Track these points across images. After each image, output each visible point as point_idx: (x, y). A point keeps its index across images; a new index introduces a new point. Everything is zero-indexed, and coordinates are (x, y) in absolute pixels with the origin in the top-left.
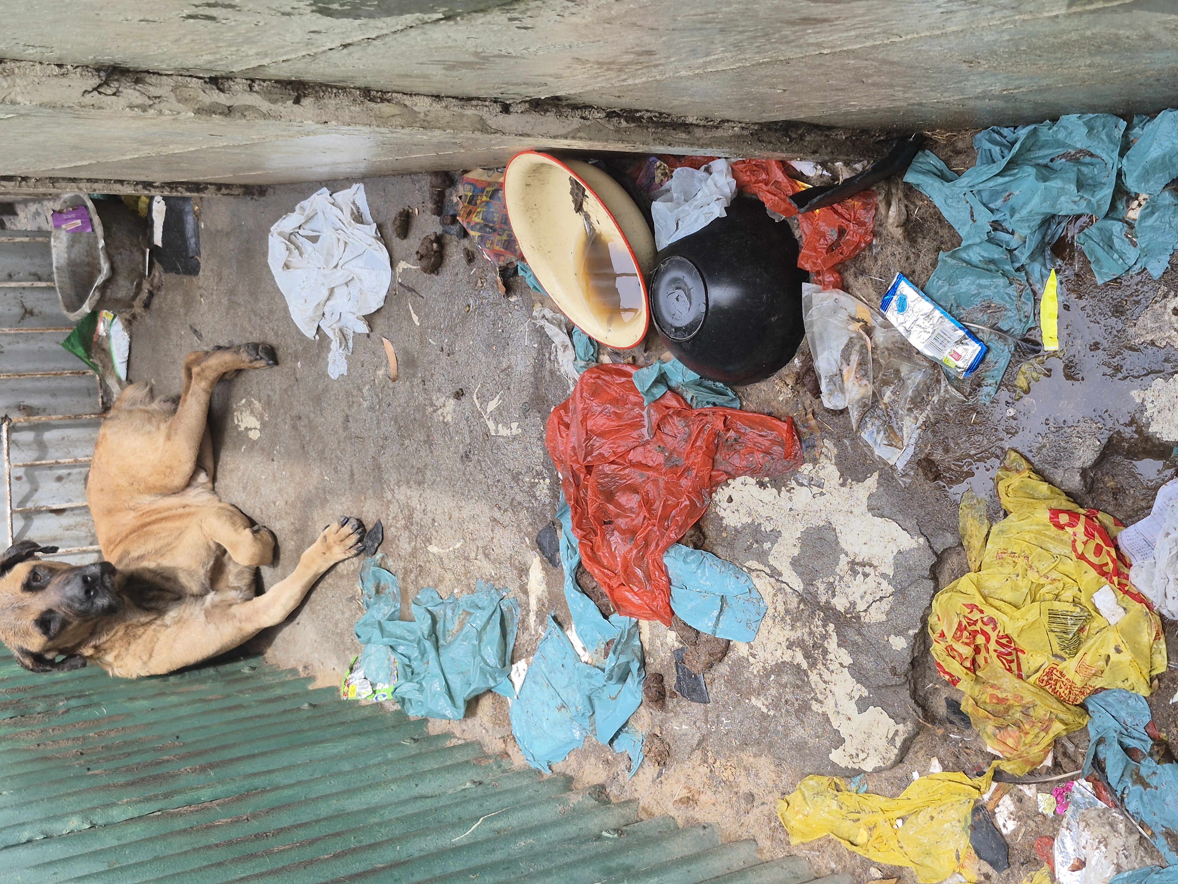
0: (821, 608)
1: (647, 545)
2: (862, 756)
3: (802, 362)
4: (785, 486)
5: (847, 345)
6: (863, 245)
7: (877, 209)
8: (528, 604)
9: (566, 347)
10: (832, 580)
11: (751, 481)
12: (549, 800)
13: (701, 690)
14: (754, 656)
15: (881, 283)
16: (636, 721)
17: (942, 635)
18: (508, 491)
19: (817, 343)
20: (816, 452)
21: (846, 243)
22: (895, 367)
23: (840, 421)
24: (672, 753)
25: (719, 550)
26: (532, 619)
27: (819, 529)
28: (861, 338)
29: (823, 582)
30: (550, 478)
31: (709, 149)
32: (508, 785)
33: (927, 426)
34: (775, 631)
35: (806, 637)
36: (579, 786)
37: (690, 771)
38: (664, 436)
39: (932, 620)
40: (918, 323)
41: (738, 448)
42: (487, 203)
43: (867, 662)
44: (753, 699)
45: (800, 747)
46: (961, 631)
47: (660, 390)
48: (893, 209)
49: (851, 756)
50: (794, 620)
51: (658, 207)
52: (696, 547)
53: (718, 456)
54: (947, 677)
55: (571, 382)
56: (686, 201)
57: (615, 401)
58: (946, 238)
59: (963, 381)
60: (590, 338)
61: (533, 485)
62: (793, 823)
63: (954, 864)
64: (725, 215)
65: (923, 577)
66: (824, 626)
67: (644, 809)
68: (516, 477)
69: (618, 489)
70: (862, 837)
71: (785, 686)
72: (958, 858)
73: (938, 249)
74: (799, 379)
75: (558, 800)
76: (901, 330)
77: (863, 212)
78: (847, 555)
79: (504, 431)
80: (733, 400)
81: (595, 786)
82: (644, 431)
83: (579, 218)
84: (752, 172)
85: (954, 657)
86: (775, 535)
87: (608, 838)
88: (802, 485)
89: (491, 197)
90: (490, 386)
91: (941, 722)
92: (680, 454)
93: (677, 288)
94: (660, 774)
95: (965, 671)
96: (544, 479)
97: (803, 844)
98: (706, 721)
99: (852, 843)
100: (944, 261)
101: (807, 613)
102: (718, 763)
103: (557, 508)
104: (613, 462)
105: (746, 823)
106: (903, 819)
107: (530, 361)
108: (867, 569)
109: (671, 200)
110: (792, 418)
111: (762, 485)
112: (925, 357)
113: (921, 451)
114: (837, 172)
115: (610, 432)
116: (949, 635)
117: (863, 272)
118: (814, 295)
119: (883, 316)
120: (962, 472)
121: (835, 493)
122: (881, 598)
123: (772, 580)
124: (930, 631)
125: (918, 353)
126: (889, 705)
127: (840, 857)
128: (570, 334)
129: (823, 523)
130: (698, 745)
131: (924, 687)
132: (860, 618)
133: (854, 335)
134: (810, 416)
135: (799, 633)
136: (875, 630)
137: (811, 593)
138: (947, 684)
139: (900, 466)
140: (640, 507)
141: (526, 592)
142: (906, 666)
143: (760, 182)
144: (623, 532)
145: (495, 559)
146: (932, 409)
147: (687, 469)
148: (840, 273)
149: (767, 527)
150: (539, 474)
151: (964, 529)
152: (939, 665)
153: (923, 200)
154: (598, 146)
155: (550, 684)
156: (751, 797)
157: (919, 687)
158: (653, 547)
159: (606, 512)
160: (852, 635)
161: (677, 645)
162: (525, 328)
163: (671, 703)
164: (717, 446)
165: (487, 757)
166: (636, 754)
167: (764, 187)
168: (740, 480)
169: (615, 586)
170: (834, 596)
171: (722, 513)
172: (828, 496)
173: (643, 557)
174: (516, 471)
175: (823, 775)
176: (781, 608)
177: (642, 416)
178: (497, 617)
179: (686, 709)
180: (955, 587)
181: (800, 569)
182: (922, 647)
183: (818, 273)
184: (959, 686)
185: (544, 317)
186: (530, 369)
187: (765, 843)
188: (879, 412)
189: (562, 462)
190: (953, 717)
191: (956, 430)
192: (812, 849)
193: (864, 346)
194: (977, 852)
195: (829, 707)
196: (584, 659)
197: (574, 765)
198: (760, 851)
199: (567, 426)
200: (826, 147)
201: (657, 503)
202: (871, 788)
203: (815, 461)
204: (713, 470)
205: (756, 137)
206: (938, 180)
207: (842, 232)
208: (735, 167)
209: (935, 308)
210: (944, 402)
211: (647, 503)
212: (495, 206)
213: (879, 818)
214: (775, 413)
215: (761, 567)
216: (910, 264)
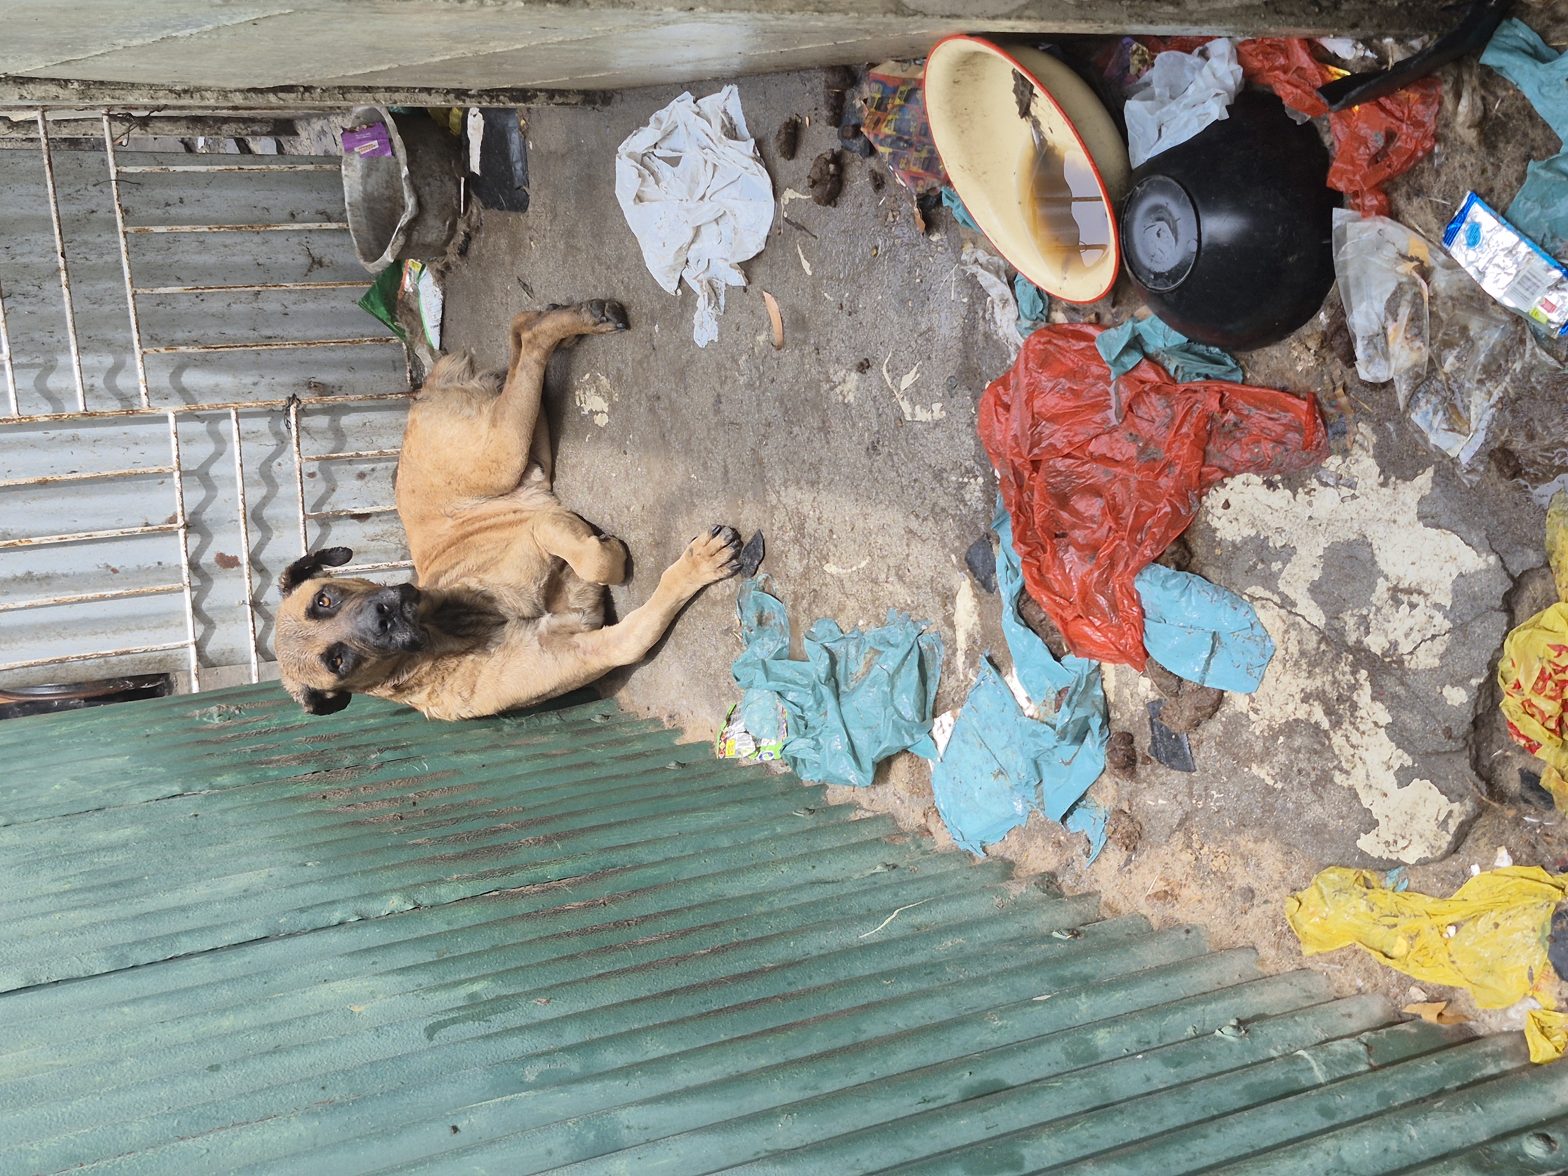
0: (1349, 650)
1: (1112, 566)
2: (1402, 843)
3: (1331, 317)
4: (1303, 486)
5: (1394, 293)
6: (1420, 154)
7: (1441, 103)
8: (955, 641)
9: (1005, 302)
10: (1365, 612)
11: (1256, 480)
12: (983, 890)
13: (1185, 754)
14: (1256, 711)
15: (1444, 206)
16: (1097, 792)
17: (1518, 686)
18: (929, 494)
19: (1352, 291)
20: (1347, 441)
21: (1398, 152)
22: (1462, 322)
23: (1382, 397)
24: (1144, 836)
25: (1210, 572)
26: (960, 659)
27: (1349, 544)
28: (1415, 283)
29: (1353, 615)
30: (984, 476)
31: (1206, 27)
32: (931, 870)
33: (1506, 404)
34: (1286, 679)
35: (1328, 688)
36: (1020, 873)
37: (1168, 859)
38: (1137, 420)
39: (1504, 666)
40: (1495, 261)
41: (1238, 435)
42: (901, 108)
43: (1412, 721)
44: (1254, 766)
45: (1318, 830)
46: (1545, 681)
47: (1135, 358)
48: (1464, 103)
49: (1387, 843)
50: (1312, 664)
51: (1133, 108)
52: (1179, 568)
53: (1210, 447)
54: (1522, 742)
55: (1012, 349)
56: (1172, 98)
57: (1072, 374)
58: (1539, 141)
59: (1558, 341)
60: (1038, 289)
61: (962, 486)
62: (1306, 928)
63: (1526, 986)
64: (1226, 116)
65: (1493, 608)
66: (1354, 673)
67: (1107, 905)
68: (938, 475)
69: (1074, 491)
70: (1399, 947)
71: (1298, 751)
72: (1531, 977)
73: (1527, 158)
74: (1326, 341)
75: (993, 890)
76: (1471, 271)
77: (1421, 107)
78: (1387, 578)
79: (922, 415)
80: (1233, 370)
81: (1042, 875)
82: (1111, 413)
83: (1025, 126)
84: (1266, 55)
85: (1533, 716)
86: (1287, 553)
87: (1059, 940)
88: (1326, 485)
89: (907, 100)
90: (905, 355)
91: (1513, 801)
92: (1158, 445)
93: (1159, 219)
94: (1129, 861)
95: (1548, 733)
96: (976, 477)
97: (1319, 954)
98: (1191, 795)
99: (1386, 956)
100: (1536, 175)
101: (1329, 656)
102: (1206, 849)
103: (993, 517)
104: (1068, 456)
105: (1243, 926)
106: (1457, 926)
107: (958, 322)
108: (1415, 598)
109: (1152, 97)
110: (1314, 394)
111: (1271, 485)
112: (1505, 309)
113: (1495, 438)
114: (1385, 53)
115: (1064, 414)
116: (1527, 687)
117: (1419, 192)
118: (1349, 225)
119: (1447, 253)
120: (1552, 466)
121: (1373, 496)
122: (1434, 637)
123: (1283, 612)
124: (1500, 680)
125: (1495, 302)
126: (1440, 778)
127: (1369, 973)
128: (1011, 284)
129: (1355, 537)
130: (1179, 825)
131: (1490, 754)
132: (1402, 662)
133: (1404, 279)
134: (1340, 391)
135: (1318, 683)
136: (1423, 678)
137: (1336, 630)
138: (1522, 750)
139: (1465, 459)
140: (1104, 514)
141: (952, 626)
142: (1466, 726)
143: (1277, 68)
144: (1080, 548)
145: (912, 583)
146: (1512, 381)
147: (1169, 464)
148: (1386, 194)
149: (1277, 541)
150: (969, 471)
151: (1553, 543)
152: (1512, 725)
153: (1507, 89)
154: (1052, 27)
155: (983, 744)
156: (1249, 894)
157: (1483, 754)
158: (1121, 567)
159: (1057, 521)
160: (1391, 685)
161: (1152, 696)
162: (952, 276)
163: (1143, 771)
164: (1210, 434)
165: (902, 834)
166: (1097, 836)
167: (1282, 76)
168: (1240, 478)
169: (1070, 618)
170: (1367, 633)
171: (1215, 523)
172: (1362, 500)
173: (1107, 580)
174: (939, 467)
175: (1348, 867)
176: (1294, 649)
177: (1108, 393)
178: (914, 657)
179: (1164, 779)
180: (1538, 621)
181: (1322, 598)
182: (1489, 702)
183: (1356, 195)
184: (1539, 754)
185: (976, 261)
186: (957, 333)
187: (1268, 952)
188: (1436, 385)
189: (999, 455)
190: (1529, 795)
191: (1546, 410)
192: (1332, 961)
193: (1418, 295)
194: (1558, 970)
195: (1357, 779)
196: (1027, 713)
197: (1016, 847)
198: (1262, 962)
199: (1007, 408)
200: (1371, 18)
201: (1127, 510)
202: (1413, 885)
203: (1345, 453)
204: (1203, 465)
205: (1271, 8)
206: (1529, 60)
207: (1390, 137)
208: (1242, 49)
209: (1521, 240)
210: (1529, 370)
211: (1114, 510)
212: (911, 112)
213: (1424, 924)
214: (1291, 388)
215: (1268, 594)
216: (1487, 179)
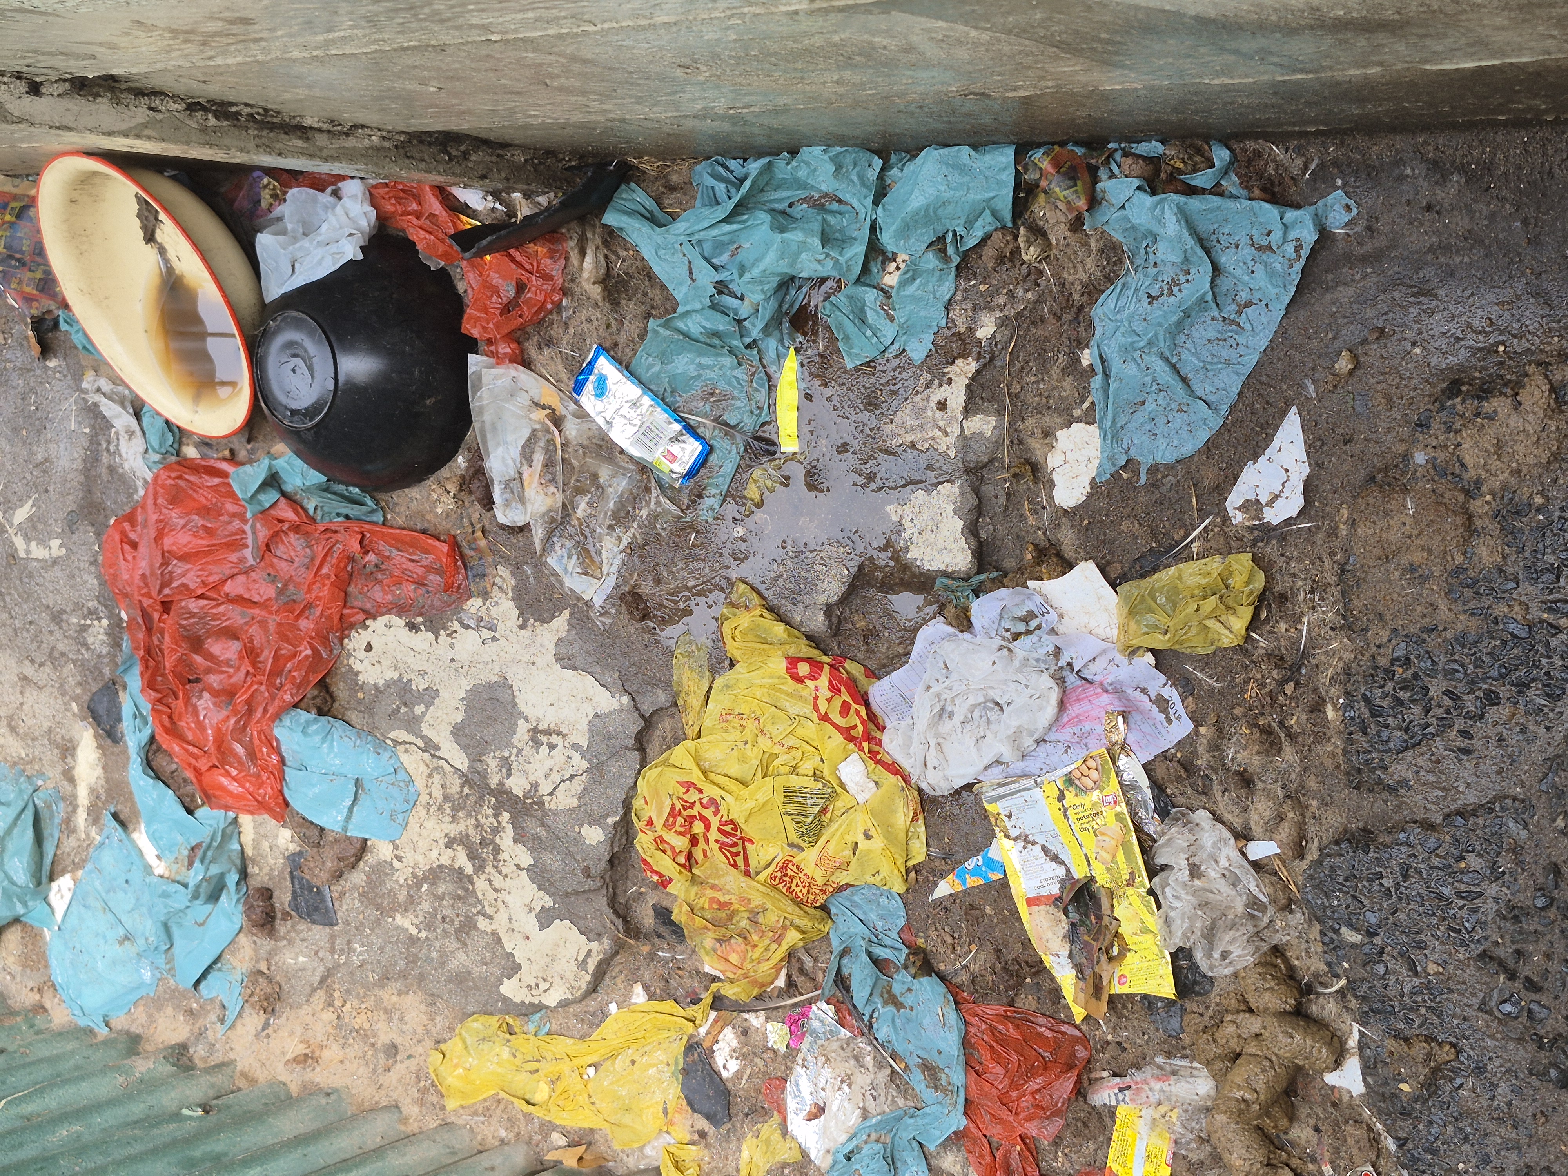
0: (492, 792)
1: (250, 712)
2: (543, 986)
3: (469, 461)
4: (445, 628)
5: (529, 440)
6: (549, 306)
7: (567, 259)
8: (75, 796)
9: (131, 434)
10: (506, 754)
11: (398, 622)
12: (105, 1070)
13: (326, 907)
14: (399, 859)
15: (574, 357)
16: (233, 954)
17: (650, 823)
18: (46, 638)
19: (489, 436)
20: (487, 583)
21: (527, 302)
22: (592, 469)
23: (519, 540)
24: (284, 996)
25: (353, 716)
26: (81, 818)
27: (490, 686)
28: (548, 431)
29: (495, 757)
30: (109, 618)
31: (337, 164)
32: (45, 1052)
33: (632, 549)
34: (430, 824)
35: (471, 831)
36: (149, 1048)
37: (309, 1019)
38: (275, 560)
39: (638, 803)
40: (621, 412)
41: (380, 576)
42: (12, 224)
43: (553, 862)
44: (398, 916)
45: (461, 978)
46: (674, 817)
47: (269, 497)
48: (589, 260)
49: (529, 987)
50: (455, 809)
51: (264, 241)
52: (321, 713)
53: (352, 589)
54: (655, 878)
55: (139, 483)
56: (305, 234)
57: (205, 511)
58: (657, 302)
59: (679, 490)
60: (167, 422)
61: (84, 629)
62: (450, 1080)
63: (660, 1121)
64: (361, 257)
65: (626, 747)
66: (496, 816)
67: (243, 1074)
68: (57, 617)
69: (210, 633)
70: (542, 1092)
71: (442, 898)
72: (666, 1113)
73: (648, 316)
74: (464, 484)
75: (117, 1069)
76: (600, 421)
77: (549, 261)
78: (527, 719)
79: (38, 552)
80: (373, 511)
81: (172, 1047)
82: (248, 553)
83: (150, 253)
84: (398, 199)
85: (664, 852)
86: (430, 696)
87: (190, 1118)
88: (467, 627)
89: (18, 217)
90: (18, 487)
91: (647, 937)
92: (298, 585)
93: (294, 356)
94: (266, 1025)
95: (678, 868)
96: (99, 619)
97: (463, 1107)
98: (332, 951)
99: (528, 1103)
100: (656, 332)
101: (473, 799)
102: (348, 1006)
103: (119, 660)
104: (201, 597)
105: (386, 1085)
106: (596, 1066)
107: (78, 453)
108: (554, 739)
109: (284, 232)
110: (454, 537)
111: (413, 627)
112: (631, 458)
113: (625, 582)
114: (514, 206)
115: (197, 554)
116: (659, 823)
117: (549, 343)
118: (484, 371)
119: (576, 403)
120: (678, 609)
121: (513, 638)
122: (572, 777)
123: (427, 756)
124: (634, 818)
125: (622, 452)
126: (580, 918)
127: (511, 1122)
128: (138, 415)
129: (496, 678)
130: (322, 982)
131: (625, 891)
132: (543, 803)
133: (538, 427)
134: (479, 534)
135: (462, 827)
136: (562, 819)
137: (478, 773)
138: (655, 886)
139: (598, 601)
140: (241, 658)
141: (72, 780)
142: (603, 865)
143: (410, 214)
144: (215, 693)
145: (26, 734)
146: (640, 527)
147: (309, 606)
148: (519, 343)
149: (420, 684)
150: (92, 613)
151: (679, 684)
152: (645, 862)
153: (627, 250)
154: (175, 150)
155: (107, 908)
156: (392, 1050)
157: (619, 891)
158: (259, 713)
159: (190, 666)
160: (532, 827)
161: (293, 848)
162: (71, 405)
163: (282, 928)
164: (351, 575)
165: (12, 1013)
166: (233, 1000)
167: (415, 221)
168: (382, 620)
169: (204, 768)
170: (509, 775)
171: (357, 667)
172: (502, 642)
173: (245, 727)
174: (57, 608)
175: (491, 1014)
176: (438, 793)
177: (244, 532)
178: (29, 816)
179: (304, 935)
180: (667, 760)
181: (465, 741)
182: (624, 840)
183: (490, 342)
184: (671, 889)
185: (98, 390)
186: (78, 465)
187: (411, 1110)
188: (571, 530)
189: (126, 595)
190: (662, 930)
191: (670, 555)
192: (475, 1113)
193: (551, 442)
194: (690, 1103)
195: (500, 924)
196: (157, 872)
197: (143, 1019)
198: (404, 1121)
199: (134, 545)
200: (499, 171)
201: (266, 653)
202: (554, 1027)
203: (485, 595)
204: (345, 606)
205: (402, 151)
206: (646, 223)
207: (521, 288)
208: (374, 192)
209: (644, 393)
210: (654, 517)
211: (251, 653)
212: (23, 230)
213: (565, 1067)
214: (432, 530)
215: (411, 738)
216: (611, 334)
